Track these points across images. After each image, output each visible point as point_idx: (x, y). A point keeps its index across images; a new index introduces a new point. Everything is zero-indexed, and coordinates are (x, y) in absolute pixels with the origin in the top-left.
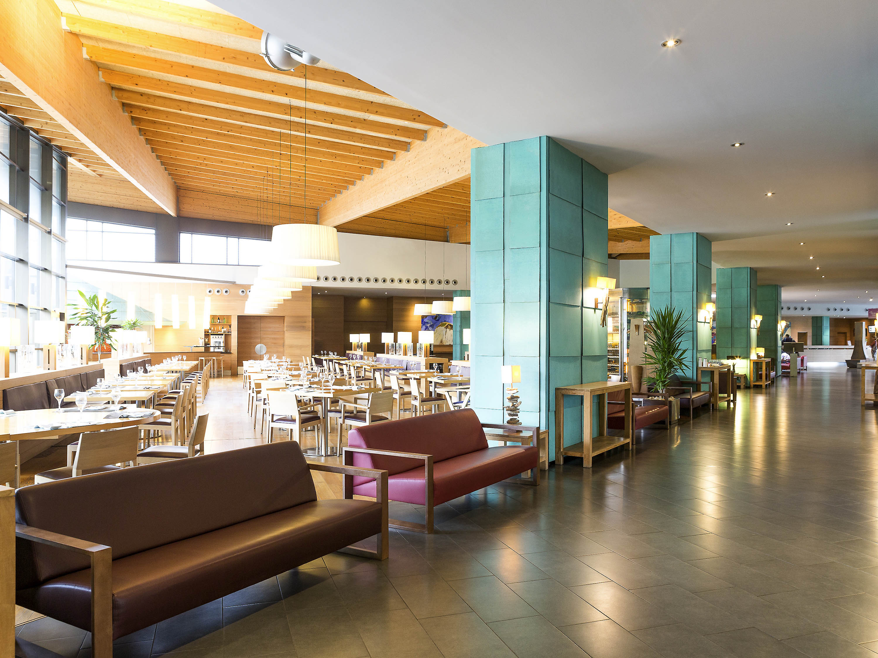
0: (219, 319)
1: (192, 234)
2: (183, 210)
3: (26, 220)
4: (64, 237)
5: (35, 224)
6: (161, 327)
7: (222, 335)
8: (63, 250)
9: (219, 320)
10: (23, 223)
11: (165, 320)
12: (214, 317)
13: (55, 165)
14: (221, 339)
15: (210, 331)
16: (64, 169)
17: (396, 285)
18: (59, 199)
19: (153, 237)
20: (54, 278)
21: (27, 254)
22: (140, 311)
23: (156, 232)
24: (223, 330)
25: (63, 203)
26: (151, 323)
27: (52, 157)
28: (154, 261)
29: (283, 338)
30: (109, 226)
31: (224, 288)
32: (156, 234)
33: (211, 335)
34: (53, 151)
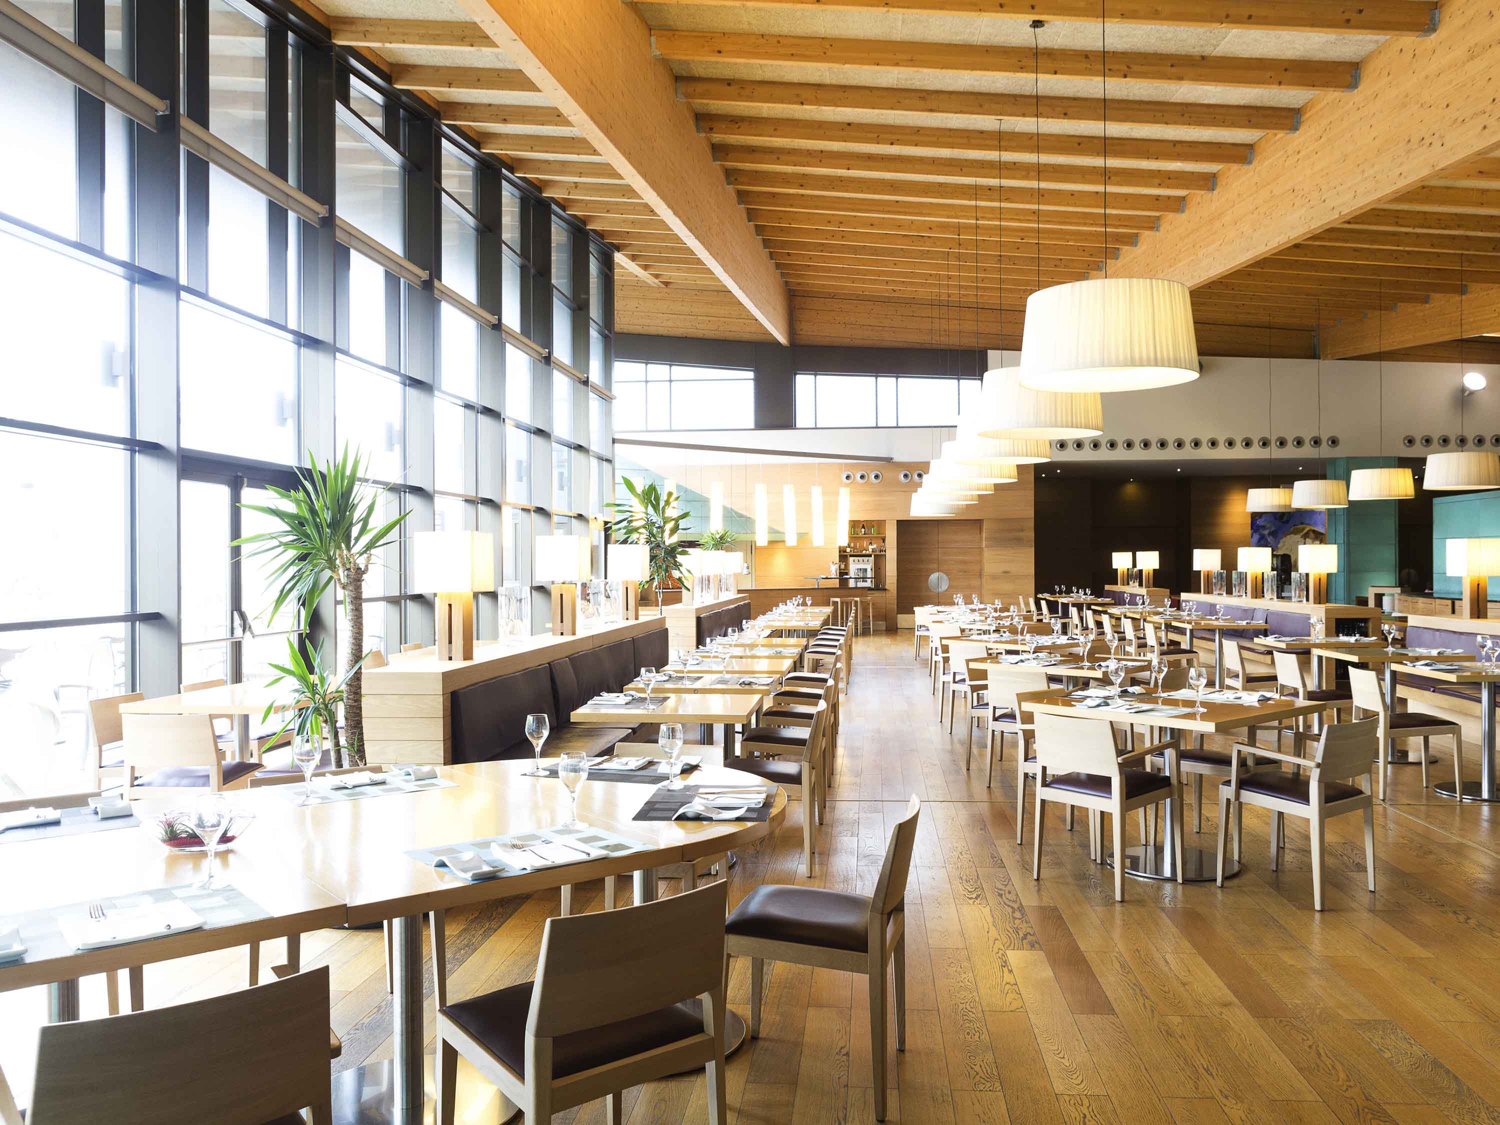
0: (863, 527)
1: (815, 375)
2: (801, 333)
3: (548, 359)
4: (610, 390)
5: (563, 369)
6: (765, 544)
7: (870, 556)
8: (608, 413)
9: (863, 530)
10: (541, 366)
11: (772, 531)
12: (854, 525)
13: (594, 267)
14: (868, 565)
15: (848, 550)
16: (609, 273)
17: (1205, 453)
18: (601, 324)
19: (751, 385)
20: (594, 462)
21: (549, 419)
22: (730, 515)
23: (755, 376)
24: (871, 547)
25: (606, 332)
26: (749, 537)
27: (587, 253)
28: (752, 426)
29: (980, 562)
30: (681, 371)
31: (873, 471)
32: (758, 381)
33: (851, 556)
34: (590, 242)
